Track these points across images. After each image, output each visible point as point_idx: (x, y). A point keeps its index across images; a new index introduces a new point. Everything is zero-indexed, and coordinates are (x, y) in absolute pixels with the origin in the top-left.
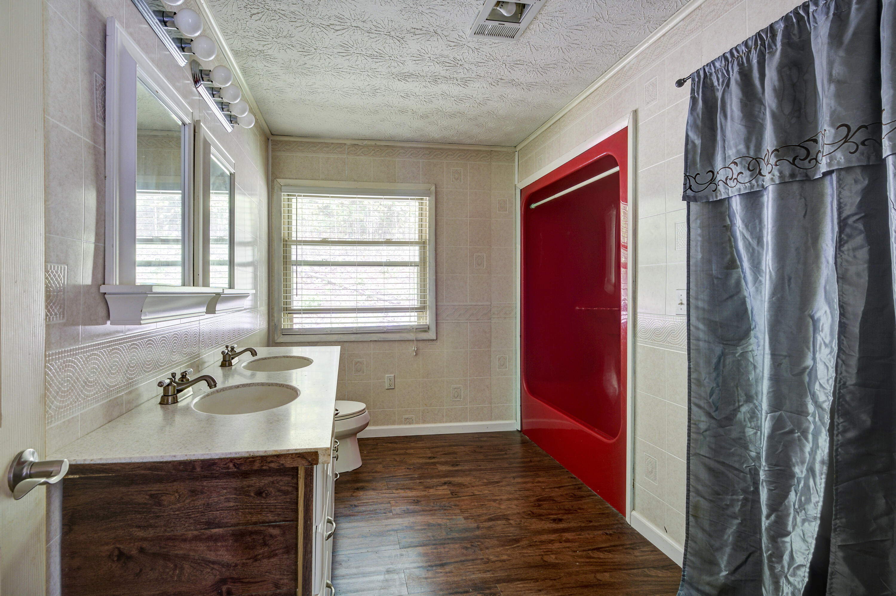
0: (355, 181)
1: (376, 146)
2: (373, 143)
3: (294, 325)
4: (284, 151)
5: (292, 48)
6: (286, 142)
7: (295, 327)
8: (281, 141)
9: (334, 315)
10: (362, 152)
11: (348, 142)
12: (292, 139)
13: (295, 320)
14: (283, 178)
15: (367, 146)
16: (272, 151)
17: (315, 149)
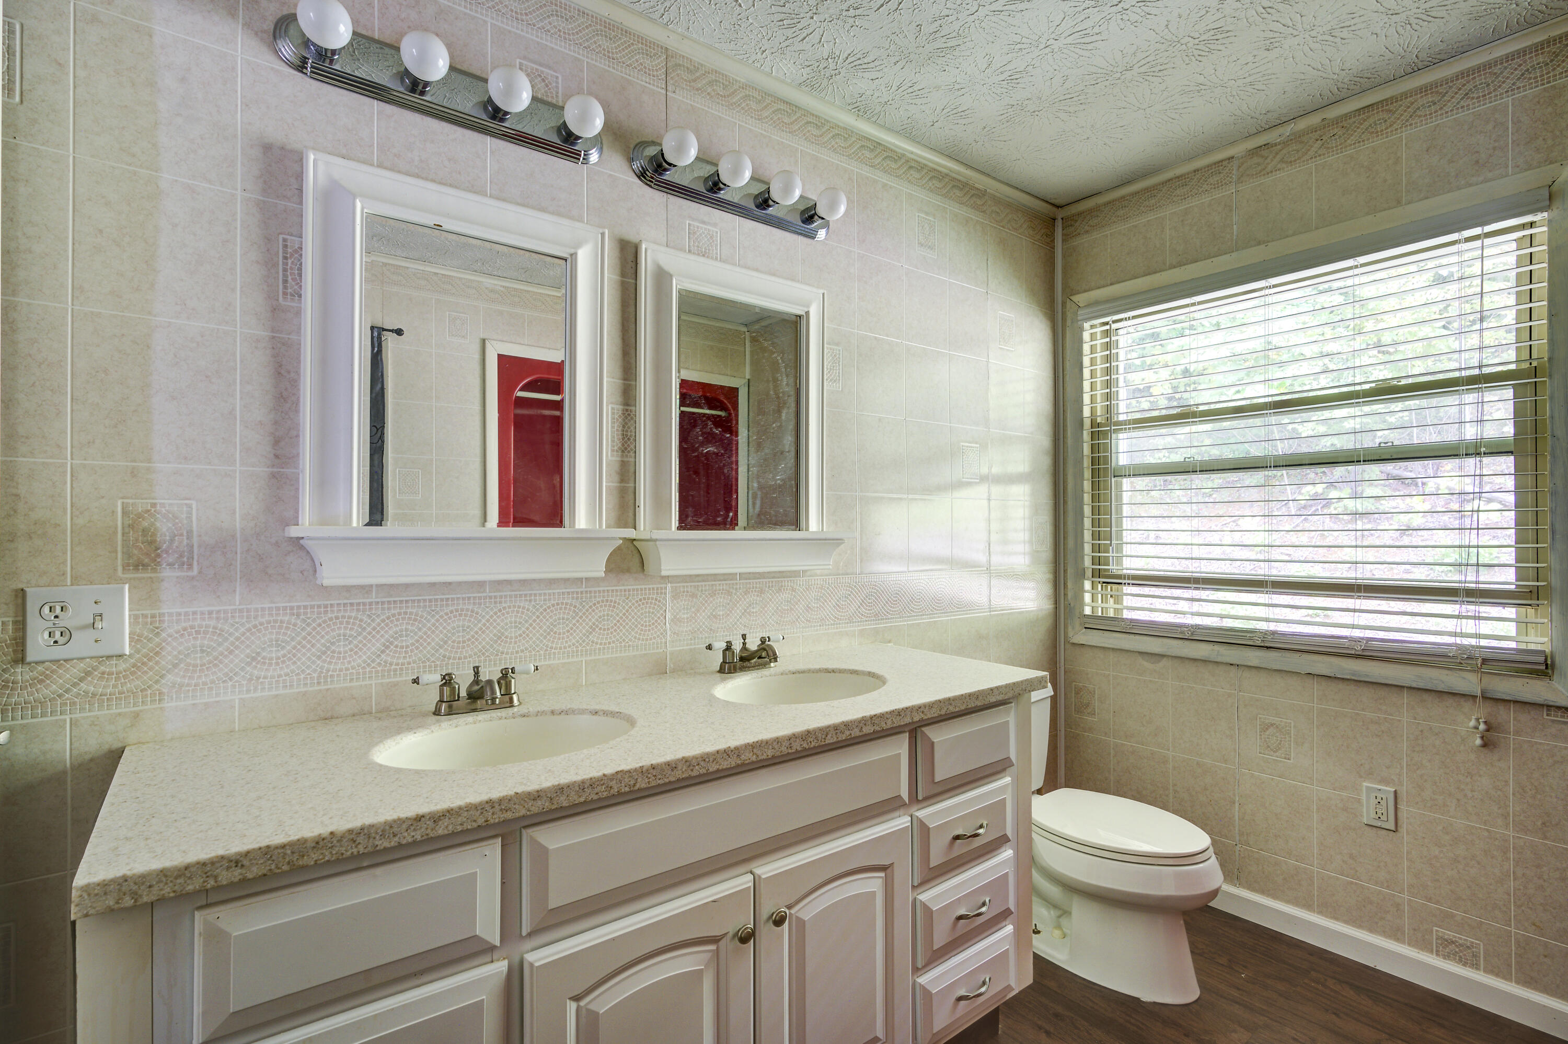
0: (1259, 243)
1: (1326, 124)
2: (1315, 120)
3: (1125, 612)
4: (1087, 232)
5: (858, 12)
6: (1091, 211)
7: (1127, 615)
8: (1080, 214)
9: (1204, 594)
10: (1282, 161)
11: (1238, 150)
12: (1100, 200)
13: (1128, 601)
14: (1085, 291)
15: (1297, 137)
16: (1063, 241)
17: (1153, 201)
